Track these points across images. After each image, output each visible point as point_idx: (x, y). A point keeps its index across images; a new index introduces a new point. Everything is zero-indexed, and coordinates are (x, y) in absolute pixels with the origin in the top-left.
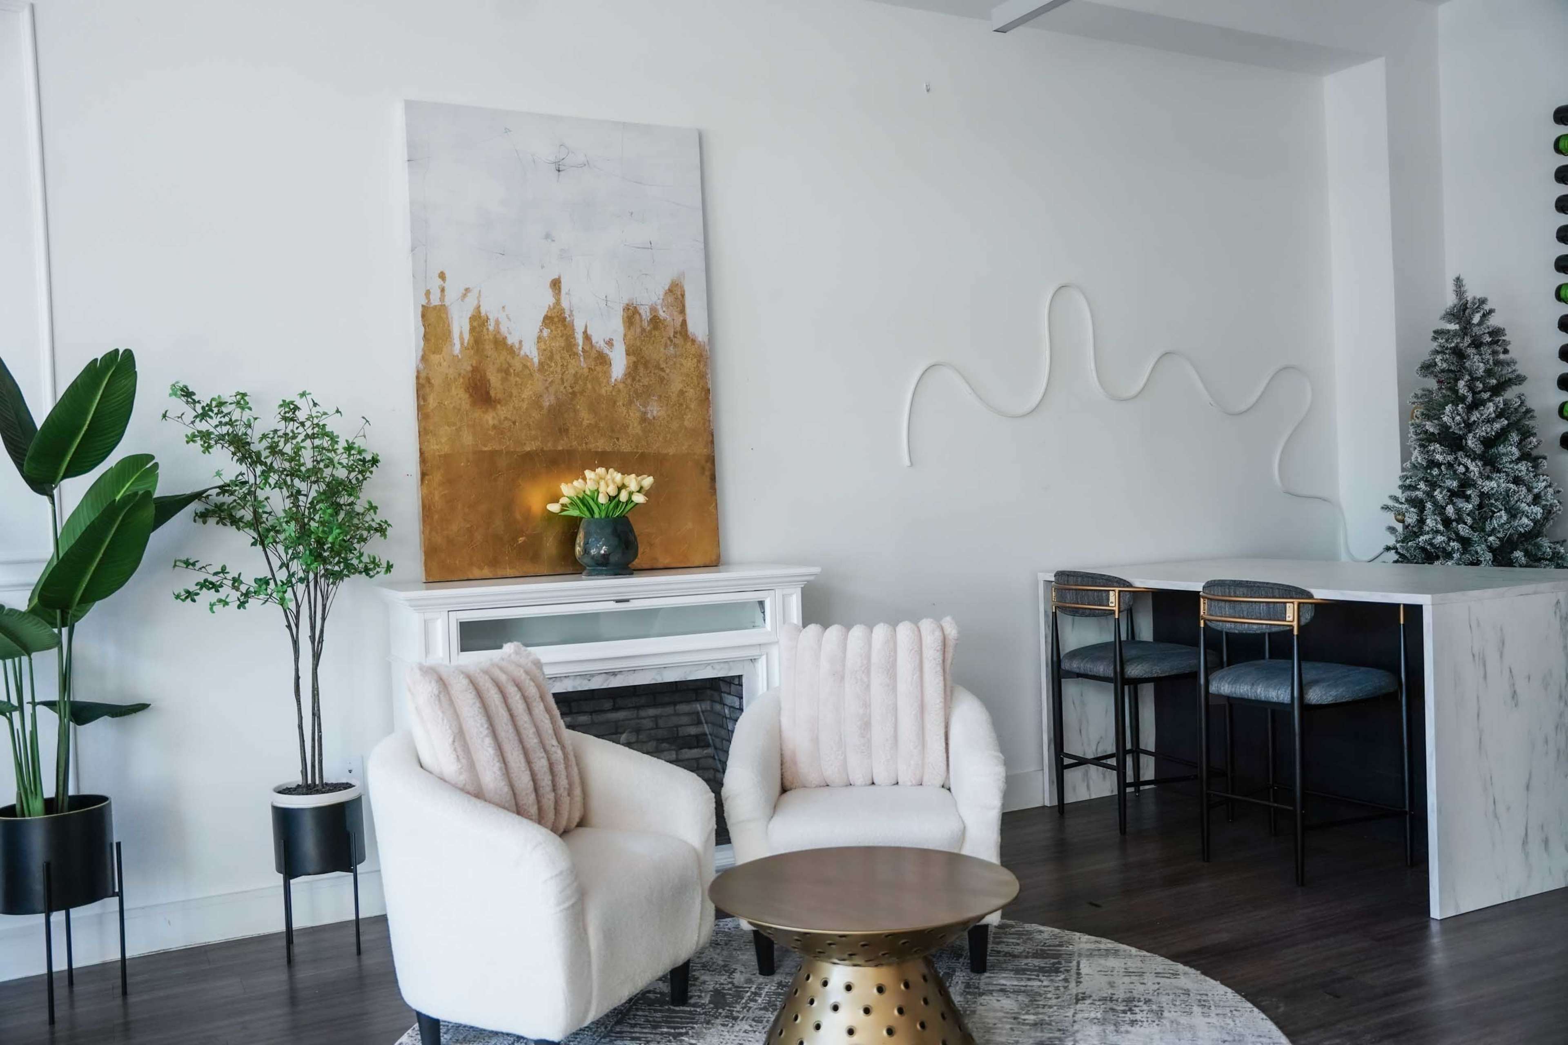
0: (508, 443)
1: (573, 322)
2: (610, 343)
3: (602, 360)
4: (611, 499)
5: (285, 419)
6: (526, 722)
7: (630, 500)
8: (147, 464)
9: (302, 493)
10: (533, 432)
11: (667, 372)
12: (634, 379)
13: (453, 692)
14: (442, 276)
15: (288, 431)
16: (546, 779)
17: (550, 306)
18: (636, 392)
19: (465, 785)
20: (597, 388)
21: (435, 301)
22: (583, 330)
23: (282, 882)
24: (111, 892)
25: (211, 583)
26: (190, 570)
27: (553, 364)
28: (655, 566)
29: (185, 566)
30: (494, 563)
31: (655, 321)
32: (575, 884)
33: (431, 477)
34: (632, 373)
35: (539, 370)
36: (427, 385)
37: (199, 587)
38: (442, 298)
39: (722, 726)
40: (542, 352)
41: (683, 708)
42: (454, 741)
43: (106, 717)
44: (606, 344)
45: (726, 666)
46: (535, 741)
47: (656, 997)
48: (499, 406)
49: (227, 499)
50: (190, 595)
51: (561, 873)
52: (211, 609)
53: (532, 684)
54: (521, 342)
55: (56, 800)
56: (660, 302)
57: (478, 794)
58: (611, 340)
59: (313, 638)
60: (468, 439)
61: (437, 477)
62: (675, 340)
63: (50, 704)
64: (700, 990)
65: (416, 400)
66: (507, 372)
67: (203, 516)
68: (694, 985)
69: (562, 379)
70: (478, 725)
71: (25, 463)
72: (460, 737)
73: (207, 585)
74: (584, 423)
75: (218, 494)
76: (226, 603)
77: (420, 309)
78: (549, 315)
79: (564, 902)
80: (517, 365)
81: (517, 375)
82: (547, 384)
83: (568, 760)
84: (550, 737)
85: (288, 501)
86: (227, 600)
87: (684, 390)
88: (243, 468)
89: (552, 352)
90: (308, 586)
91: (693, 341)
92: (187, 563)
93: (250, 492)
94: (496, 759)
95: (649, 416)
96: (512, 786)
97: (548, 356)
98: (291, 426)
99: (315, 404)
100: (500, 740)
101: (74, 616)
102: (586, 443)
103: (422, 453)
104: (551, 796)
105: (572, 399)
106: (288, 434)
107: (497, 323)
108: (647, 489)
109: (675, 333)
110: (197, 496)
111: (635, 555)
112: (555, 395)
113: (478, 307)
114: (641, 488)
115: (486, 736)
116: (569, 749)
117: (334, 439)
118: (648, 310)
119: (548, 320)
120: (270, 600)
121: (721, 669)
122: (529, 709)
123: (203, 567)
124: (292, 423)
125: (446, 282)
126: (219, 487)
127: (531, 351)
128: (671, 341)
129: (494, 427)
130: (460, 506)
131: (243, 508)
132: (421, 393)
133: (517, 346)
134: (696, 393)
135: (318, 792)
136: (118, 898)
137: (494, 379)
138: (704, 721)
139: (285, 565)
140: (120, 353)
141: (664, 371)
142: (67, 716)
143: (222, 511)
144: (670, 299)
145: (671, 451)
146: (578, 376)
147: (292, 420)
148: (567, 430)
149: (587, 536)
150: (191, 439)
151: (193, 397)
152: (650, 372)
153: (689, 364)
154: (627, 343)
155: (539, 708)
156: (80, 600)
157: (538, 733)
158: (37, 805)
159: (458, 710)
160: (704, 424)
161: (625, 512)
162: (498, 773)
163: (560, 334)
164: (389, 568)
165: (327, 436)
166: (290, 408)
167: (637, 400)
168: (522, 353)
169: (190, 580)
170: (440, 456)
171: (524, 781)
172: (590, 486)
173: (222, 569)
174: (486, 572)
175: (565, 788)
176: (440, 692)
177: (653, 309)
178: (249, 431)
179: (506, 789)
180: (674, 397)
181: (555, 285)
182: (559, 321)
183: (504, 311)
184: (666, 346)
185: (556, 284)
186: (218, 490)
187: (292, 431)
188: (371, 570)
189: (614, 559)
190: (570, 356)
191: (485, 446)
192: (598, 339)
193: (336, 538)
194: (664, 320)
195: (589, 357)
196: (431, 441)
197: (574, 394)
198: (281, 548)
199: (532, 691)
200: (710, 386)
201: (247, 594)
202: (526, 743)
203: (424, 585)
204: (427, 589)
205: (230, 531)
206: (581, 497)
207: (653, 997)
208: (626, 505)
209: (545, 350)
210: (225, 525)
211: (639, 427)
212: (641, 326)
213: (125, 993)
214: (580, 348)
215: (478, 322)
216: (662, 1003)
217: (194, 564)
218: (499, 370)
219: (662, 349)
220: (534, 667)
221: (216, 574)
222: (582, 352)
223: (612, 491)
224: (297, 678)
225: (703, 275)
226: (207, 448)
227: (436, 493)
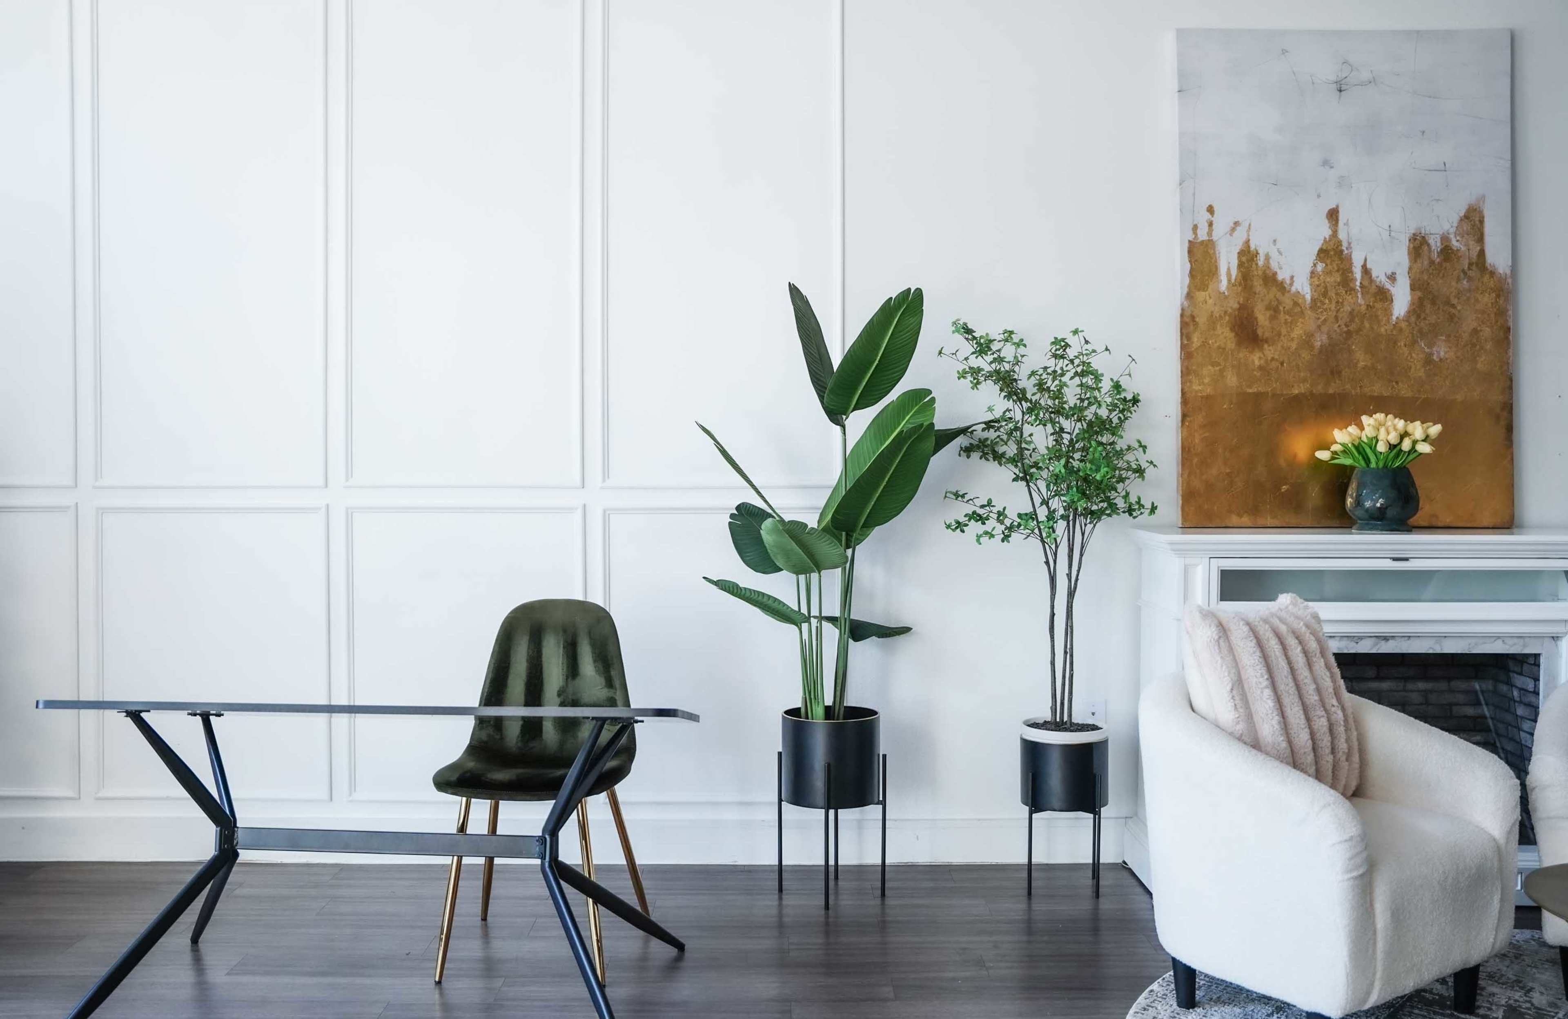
0: (1275, 386)
1: (1351, 255)
2: (1392, 278)
3: (1383, 296)
4: (1392, 447)
5: (1055, 356)
6: (1306, 677)
7: (1413, 450)
8: (924, 400)
9: (1065, 430)
10: (1302, 374)
11: (1459, 308)
12: (1419, 317)
13: (1232, 638)
14: (1211, 210)
15: (1058, 369)
16: (1325, 739)
17: (1325, 238)
18: (1420, 331)
19: (1241, 735)
20: (1375, 327)
21: (1202, 235)
22: (1362, 263)
23: (1027, 816)
24: (876, 800)
25: (979, 515)
26: (959, 503)
27: (1327, 301)
28: (1434, 524)
29: (954, 497)
30: (1254, 510)
31: (1447, 252)
32: (1364, 855)
33: (1191, 419)
34: (1417, 309)
35: (1311, 308)
36: (1191, 324)
37: (967, 518)
38: (1210, 233)
39: (1508, 710)
40: (1315, 287)
41: (1462, 685)
42: (1232, 689)
43: (874, 637)
44: (1388, 278)
45: (1521, 641)
46: (1316, 698)
47: (1434, 998)
48: (1266, 346)
49: (992, 434)
50: (960, 526)
51: (1351, 838)
52: (978, 541)
53: (1313, 638)
54: (1292, 278)
55: (833, 709)
56: (1452, 230)
57: (1255, 744)
58: (1394, 273)
59: (1069, 576)
60: (1232, 380)
61: (1199, 419)
62: (1470, 273)
63: (832, 620)
64: (1488, 1001)
65: (1179, 338)
66: (1276, 310)
67: (968, 450)
68: (1482, 995)
69: (1336, 317)
70: (1259, 675)
71: (825, 395)
72: (1239, 685)
73: (975, 517)
74: (1359, 365)
75: (983, 430)
76: (992, 536)
77: (1187, 245)
78: (1324, 248)
79: (1351, 871)
80: (1287, 302)
81: (1288, 313)
82: (1319, 322)
83: (1348, 722)
84: (1330, 696)
85: (1051, 438)
86: (993, 533)
87: (1479, 328)
88: (1010, 404)
89: (1326, 288)
90: (1068, 523)
91: (1492, 274)
92: (957, 495)
93: (1016, 429)
94: (1275, 713)
95: (1435, 357)
96: (1290, 742)
97: (1322, 292)
98: (1061, 363)
99: (1087, 342)
100: (1279, 693)
101: (858, 539)
102: (1361, 387)
103: (1183, 393)
104: (1330, 758)
105: (1346, 339)
106: (1057, 371)
107: (1267, 258)
108: (1433, 438)
109: (1470, 264)
110: (963, 431)
111: (1416, 509)
112: (1328, 334)
113: (1247, 242)
114: (1427, 436)
115: (1267, 687)
116: (1349, 711)
117: (1098, 378)
118: (1439, 240)
119: (1323, 254)
120: (1032, 535)
121: (1515, 644)
122: (1310, 665)
123: (971, 499)
124: (1062, 360)
125: (1215, 215)
126: (985, 423)
127: (1303, 287)
128: (1465, 273)
129: (1261, 368)
130: (1220, 450)
131: (1006, 444)
132: (1184, 331)
133: (1288, 282)
134: (1493, 333)
135: (1066, 730)
136: (881, 806)
137: (1262, 317)
138: (1483, 702)
139: (1045, 502)
140: (912, 292)
141: (1456, 308)
142: (846, 633)
143: (986, 446)
144: (1466, 227)
145: (1459, 397)
146: (1355, 312)
147: (1062, 357)
148: (1340, 372)
149: (1361, 486)
150: (962, 375)
151: (973, 334)
152: (1439, 308)
153: (1486, 299)
154: (1412, 277)
155: (1319, 665)
156: (864, 524)
157: (1318, 690)
158: (819, 711)
159: (1237, 658)
160: (1501, 367)
161: (1407, 462)
162: (1277, 727)
163: (1336, 268)
164: (1153, 509)
165: (1092, 374)
166: (1061, 346)
167: (1421, 340)
168: (1293, 289)
169: (960, 511)
170: (1202, 397)
171: (1303, 738)
172: (1369, 432)
173: (988, 502)
174: (1246, 520)
175: (1343, 752)
176: (1220, 637)
177: (1445, 238)
178: (1016, 368)
179: (1284, 745)
180: (1466, 336)
181: (1331, 216)
182: (1335, 255)
183: (1275, 245)
184: (1459, 280)
185: (1333, 215)
186: (984, 426)
187: (1062, 369)
188: (1134, 510)
189: (1390, 513)
190: (1346, 292)
191: (1250, 387)
192: (1379, 274)
193: (1104, 476)
194: (1458, 250)
195: (1368, 293)
196: (1194, 380)
197: (1349, 333)
198: (1042, 485)
199: (1313, 645)
200: (1511, 324)
201: (1010, 528)
202: (1305, 700)
203: (1180, 529)
204: (1183, 533)
205: (993, 465)
206: (1356, 444)
207: (1431, 998)
208: (1408, 455)
209: (1318, 286)
210: (987, 460)
211: (1423, 370)
212: (1430, 258)
213: (883, 894)
214: (1358, 283)
215: (1247, 256)
216: (1443, 1006)
217: (963, 496)
218: (1268, 308)
219: (1454, 283)
220: (1313, 621)
221: (982, 507)
222: (1361, 287)
223: (1393, 438)
224: (1053, 615)
225: (1508, 198)
226: (976, 384)
227: (1196, 435)
